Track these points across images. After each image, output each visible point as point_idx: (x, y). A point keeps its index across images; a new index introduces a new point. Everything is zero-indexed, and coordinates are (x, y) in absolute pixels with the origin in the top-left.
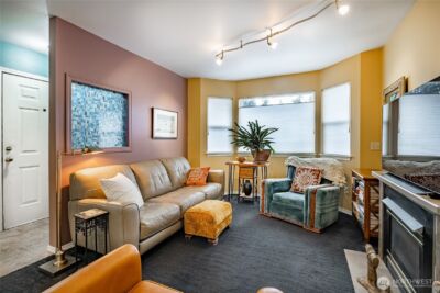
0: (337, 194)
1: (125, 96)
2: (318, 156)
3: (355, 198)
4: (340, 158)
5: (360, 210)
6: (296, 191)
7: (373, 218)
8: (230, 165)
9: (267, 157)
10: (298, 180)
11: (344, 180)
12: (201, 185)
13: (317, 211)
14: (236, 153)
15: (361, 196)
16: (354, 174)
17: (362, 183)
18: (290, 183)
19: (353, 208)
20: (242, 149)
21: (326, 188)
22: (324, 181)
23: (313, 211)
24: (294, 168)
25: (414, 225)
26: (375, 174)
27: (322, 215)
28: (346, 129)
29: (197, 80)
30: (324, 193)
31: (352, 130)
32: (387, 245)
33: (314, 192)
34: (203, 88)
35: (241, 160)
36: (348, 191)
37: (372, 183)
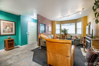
0: (79, 40)
1: (45, 25)
2: (76, 34)
3: (82, 41)
4: (80, 34)
5: (83, 42)
6: (72, 40)
7: (85, 43)
8: (60, 36)
9: (67, 34)
10: (72, 38)
11: (80, 38)
12: (56, 39)
13: (76, 42)
14: (61, 34)
15: (83, 40)
16: (82, 37)
17: (83, 38)
18: (71, 39)
19: (82, 42)
20: (62, 33)
21: (77, 39)
22: (77, 38)
23: (75, 42)
24: (72, 36)
25: (89, 42)
26: (85, 37)
27: (77, 43)
28: (81, 29)
29: (54, 21)
30: (77, 40)
31: (82, 30)
32: (87, 46)
33: (75, 40)
34: (55, 23)
35: (62, 35)
36: (81, 40)
37: (85, 38)
